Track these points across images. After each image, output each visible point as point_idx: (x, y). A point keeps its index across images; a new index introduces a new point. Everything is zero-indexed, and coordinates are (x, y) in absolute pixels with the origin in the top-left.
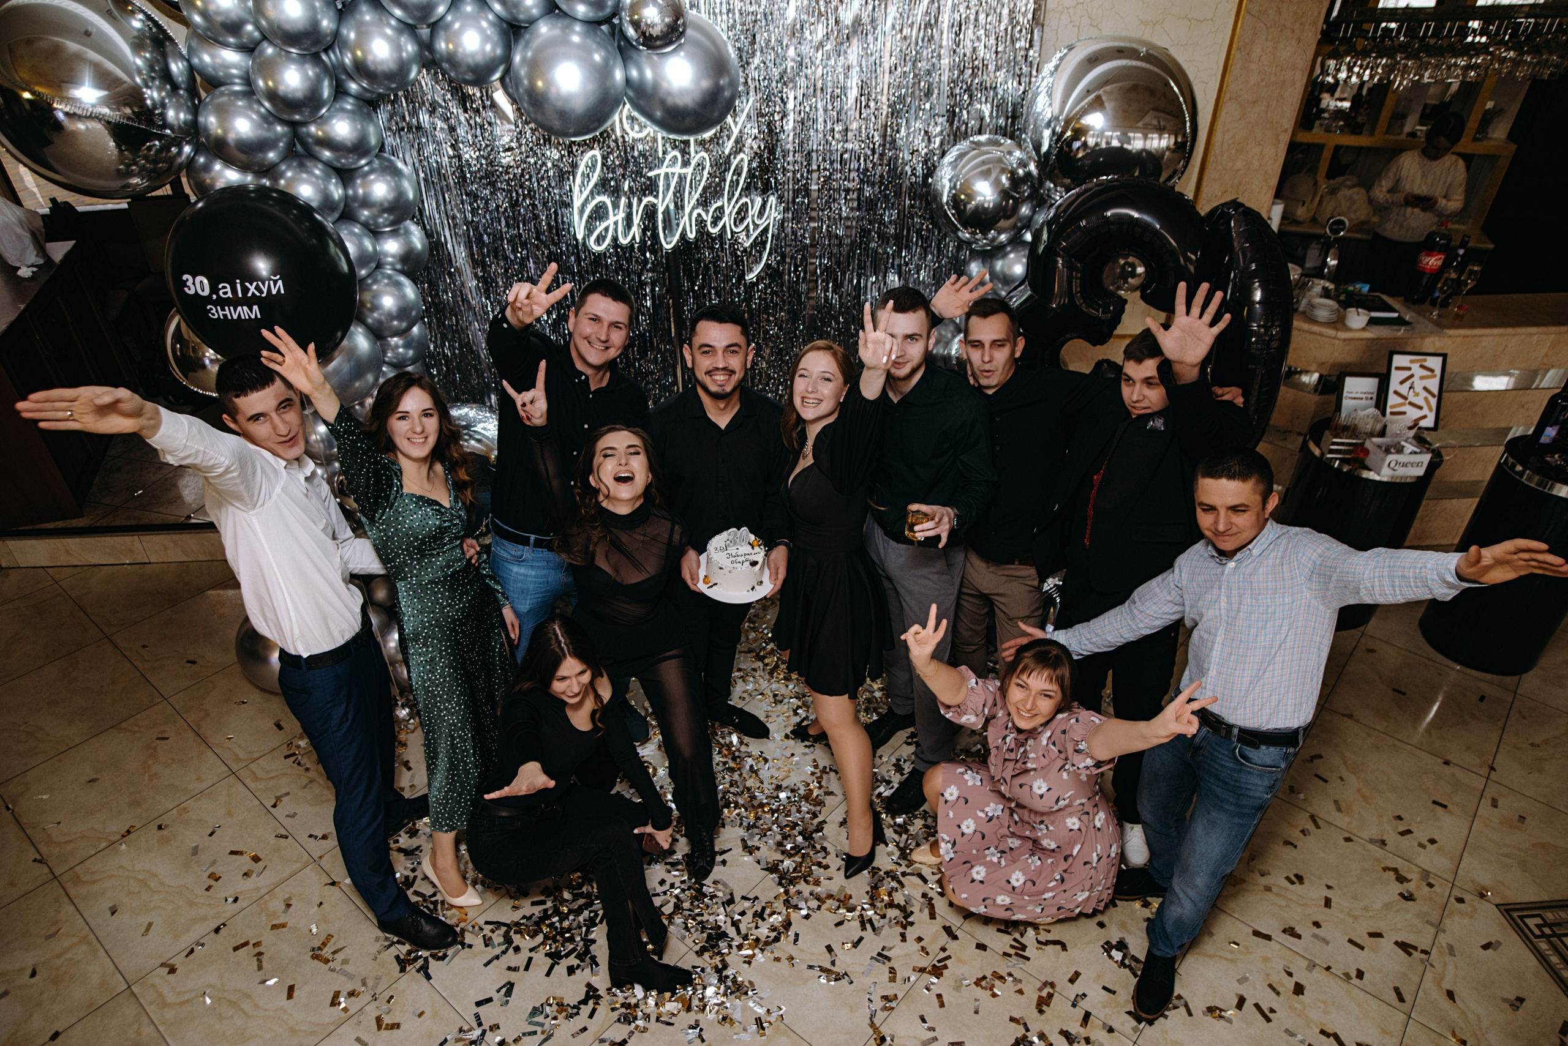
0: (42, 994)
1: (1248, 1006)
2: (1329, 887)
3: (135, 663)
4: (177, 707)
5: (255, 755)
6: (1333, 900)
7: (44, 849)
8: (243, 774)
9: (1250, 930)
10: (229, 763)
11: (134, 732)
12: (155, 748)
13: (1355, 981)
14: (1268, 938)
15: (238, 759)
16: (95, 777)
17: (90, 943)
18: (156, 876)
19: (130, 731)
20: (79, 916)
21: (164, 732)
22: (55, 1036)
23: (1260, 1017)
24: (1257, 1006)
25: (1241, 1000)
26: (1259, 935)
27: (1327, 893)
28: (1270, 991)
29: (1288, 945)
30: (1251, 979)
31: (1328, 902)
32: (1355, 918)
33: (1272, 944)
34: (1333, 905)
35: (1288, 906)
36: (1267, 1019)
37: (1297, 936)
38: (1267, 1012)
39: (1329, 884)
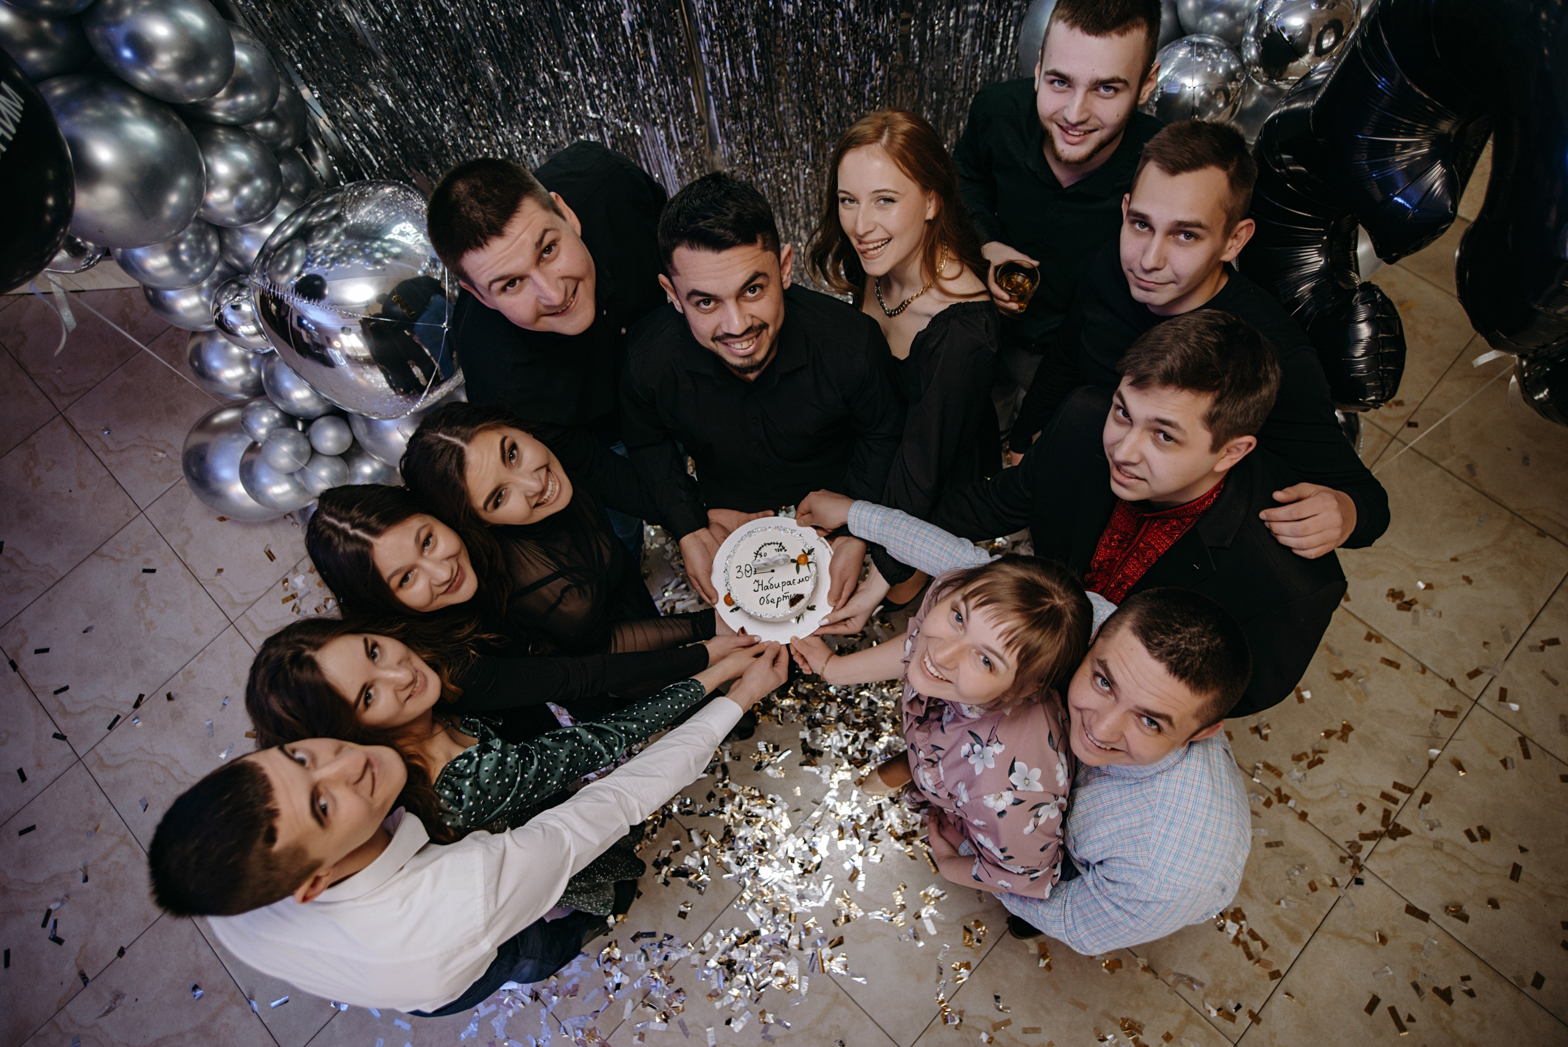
0: (98, 902)
1: (1382, 1009)
2: (1523, 850)
3: (99, 454)
4: (157, 524)
5: (252, 597)
6: (1524, 869)
7: (61, 723)
8: (242, 623)
9: (1404, 904)
10: (225, 607)
11: (118, 561)
12: (144, 585)
13: (1529, 990)
14: (1424, 917)
15: (234, 604)
16: (90, 624)
17: (130, 845)
18: (178, 762)
19: (113, 558)
20: (112, 810)
21: (148, 561)
22: (121, 952)
23: (1392, 1025)
24: (1392, 1010)
25: (1374, 1002)
26: (1411, 910)
27: (1519, 858)
28: (1413, 991)
29: (1448, 930)
30: (1391, 973)
31: (1516, 872)
32: (1550, 898)
33: (1429, 927)
34: (1522, 876)
35: (1459, 873)
36: (1402, 1028)
37: (1465, 919)
38: (1403, 1018)
39: (1525, 846)
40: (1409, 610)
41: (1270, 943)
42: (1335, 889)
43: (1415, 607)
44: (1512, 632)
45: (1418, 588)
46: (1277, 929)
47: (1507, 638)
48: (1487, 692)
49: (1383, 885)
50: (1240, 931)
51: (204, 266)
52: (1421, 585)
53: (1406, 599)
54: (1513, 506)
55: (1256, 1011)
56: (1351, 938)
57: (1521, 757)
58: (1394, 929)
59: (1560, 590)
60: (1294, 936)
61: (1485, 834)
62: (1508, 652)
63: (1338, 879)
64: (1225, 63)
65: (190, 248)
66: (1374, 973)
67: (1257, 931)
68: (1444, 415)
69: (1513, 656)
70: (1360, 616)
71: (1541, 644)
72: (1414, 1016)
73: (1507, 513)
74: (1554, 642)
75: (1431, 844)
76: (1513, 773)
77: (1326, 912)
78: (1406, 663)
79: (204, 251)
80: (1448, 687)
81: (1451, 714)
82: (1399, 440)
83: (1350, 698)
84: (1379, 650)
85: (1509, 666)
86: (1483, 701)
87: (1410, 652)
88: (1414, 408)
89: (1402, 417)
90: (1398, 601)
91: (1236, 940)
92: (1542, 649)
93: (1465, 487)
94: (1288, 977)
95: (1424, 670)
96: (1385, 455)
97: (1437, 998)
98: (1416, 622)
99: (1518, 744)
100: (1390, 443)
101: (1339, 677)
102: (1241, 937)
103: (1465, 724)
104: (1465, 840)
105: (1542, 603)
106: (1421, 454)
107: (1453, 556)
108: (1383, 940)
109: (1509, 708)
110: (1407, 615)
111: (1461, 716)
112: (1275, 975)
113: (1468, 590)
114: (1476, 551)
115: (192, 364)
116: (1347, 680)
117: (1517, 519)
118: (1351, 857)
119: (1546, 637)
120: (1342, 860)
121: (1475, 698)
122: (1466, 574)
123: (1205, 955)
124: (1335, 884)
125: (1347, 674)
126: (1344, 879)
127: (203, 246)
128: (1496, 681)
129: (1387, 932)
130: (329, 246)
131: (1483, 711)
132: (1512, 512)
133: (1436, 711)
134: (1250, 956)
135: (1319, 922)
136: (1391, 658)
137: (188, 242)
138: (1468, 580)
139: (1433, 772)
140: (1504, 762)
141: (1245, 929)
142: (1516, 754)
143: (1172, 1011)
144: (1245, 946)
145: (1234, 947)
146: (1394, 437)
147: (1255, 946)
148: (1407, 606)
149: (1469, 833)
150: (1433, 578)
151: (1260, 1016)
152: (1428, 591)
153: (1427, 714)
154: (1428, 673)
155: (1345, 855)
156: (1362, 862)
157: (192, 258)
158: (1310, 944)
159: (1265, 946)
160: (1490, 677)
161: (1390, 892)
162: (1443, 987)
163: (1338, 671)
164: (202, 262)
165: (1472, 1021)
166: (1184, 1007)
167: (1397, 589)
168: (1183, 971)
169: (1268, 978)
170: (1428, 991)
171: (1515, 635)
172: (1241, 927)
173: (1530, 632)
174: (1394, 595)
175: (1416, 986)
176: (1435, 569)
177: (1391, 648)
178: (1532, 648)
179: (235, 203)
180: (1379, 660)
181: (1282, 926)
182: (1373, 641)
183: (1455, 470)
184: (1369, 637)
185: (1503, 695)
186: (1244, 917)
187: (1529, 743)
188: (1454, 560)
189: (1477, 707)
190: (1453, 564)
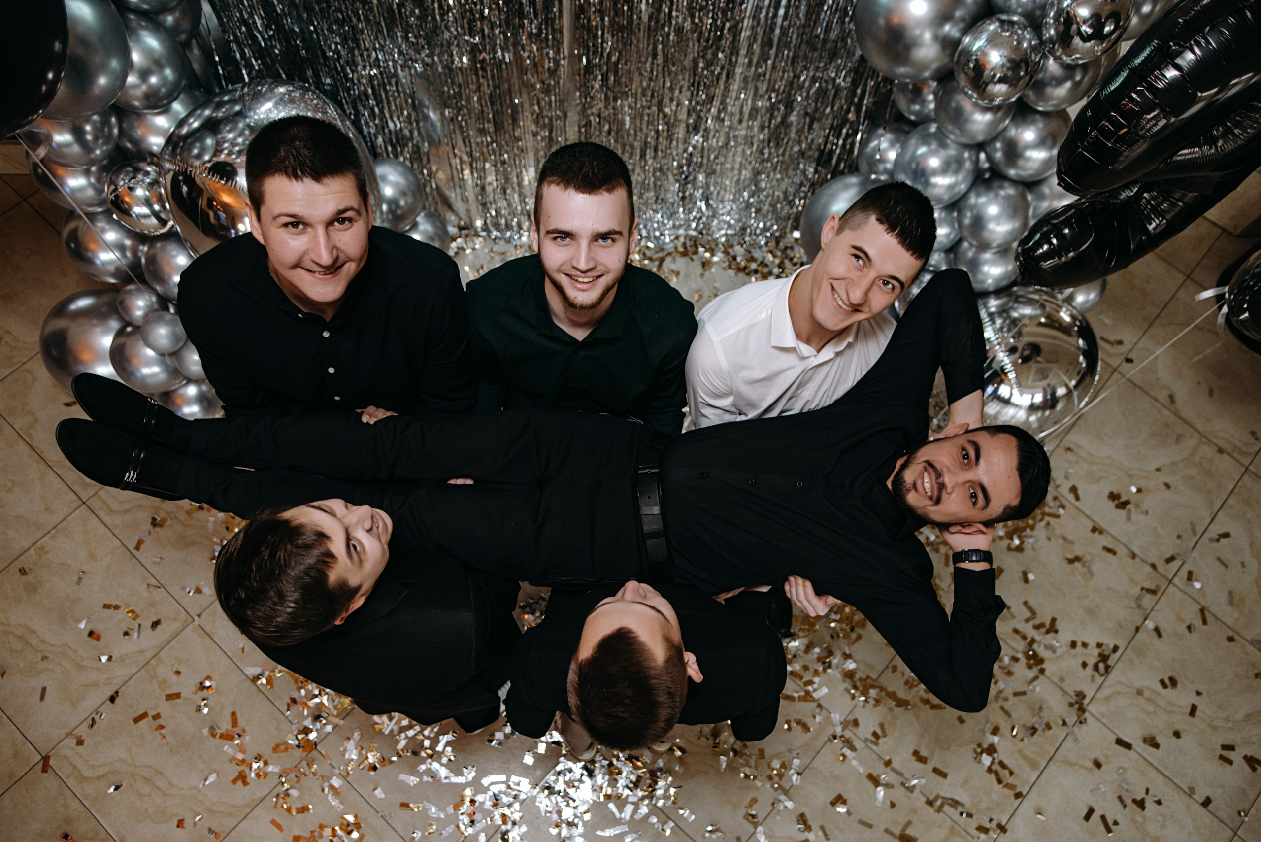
1: (1095, 817)
2: (1199, 693)
6: (1199, 708)
9: (1114, 738)
14: (1128, 746)
18: (34, 631)
23: (1102, 828)
24: (1103, 817)
25: (1091, 811)
26: (1120, 742)
27: (1195, 700)
28: (1118, 802)
29: (1146, 756)
30: (1103, 790)
31: (1193, 710)
32: (1214, 728)
33: (1131, 753)
34: (1198, 713)
35: (1155, 713)
36: (1109, 831)
37: (1156, 746)
38: (1110, 823)
39: (1200, 690)
40: (1124, 508)
41: (1015, 770)
42: (1064, 727)
43: (1128, 507)
44: (1198, 528)
45: (1131, 492)
46: (1021, 760)
47: (1194, 533)
48: (1179, 573)
49: (1099, 724)
50: (992, 763)
51: (105, 148)
52: (1134, 489)
53: (1123, 499)
54: (1200, 428)
55: (1003, 824)
56: (1076, 764)
57: (1201, 622)
58: (1106, 756)
59: (1232, 496)
60: (1033, 765)
61: (1173, 682)
62: (1194, 543)
63: (1067, 720)
64: (1028, 40)
65: (95, 128)
66: (1091, 791)
67: (1007, 762)
68: (1153, 354)
69: (1198, 546)
70: (1087, 512)
71: (1217, 537)
72: (1118, 820)
73: (1197, 435)
74: (1226, 535)
75: (1135, 692)
76: (1195, 636)
77: (1057, 745)
78: (1122, 551)
79: (107, 133)
80: (1150, 569)
81: (1153, 592)
82: (1120, 373)
83: (1079, 578)
84: (1102, 541)
85: (1195, 554)
86: (1176, 581)
87: (1125, 542)
88: (1130, 347)
89: (1122, 354)
90: (1116, 502)
91: (990, 770)
92: (1218, 540)
93: (1166, 413)
94: (1028, 796)
95: (1134, 556)
96: (1108, 384)
97: (1135, 806)
98: (1129, 518)
99: (1199, 614)
100: (1112, 373)
101: (1071, 561)
102: (994, 767)
103: (1163, 598)
104: (1159, 687)
105: (1219, 505)
106: (1135, 385)
107: (1157, 466)
108: (1098, 764)
109: (1193, 586)
110: (1122, 513)
111: (1159, 594)
112: (1018, 795)
113: (1167, 494)
114: (1174, 464)
115: (68, 244)
116: (1077, 564)
117: (1204, 440)
118: (1077, 702)
119: (1221, 532)
120: (1071, 705)
121: (1170, 578)
122: (1167, 481)
123: (966, 782)
124: (1064, 723)
125: (1077, 559)
126: (1071, 720)
127: (106, 129)
128: (1185, 565)
129: (1102, 760)
130: (235, 138)
131: (1175, 589)
132: (1200, 433)
133: (1142, 589)
134: (1000, 781)
135: (1052, 753)
136: (1110, 546)
137: (94, 124)
138: (1167, 486)
139: (1139, 635)
140: (1189, 628)
141: (996, 761)
142: (1197, 622)
143: (940, 826)
144: (996, 773)
145: (987, 775)
146: (1115, 370)
147: (1004, 773)
148: (1123, 505)
149: (1162, 682)
150: (1143, 484)
151: (1007, 827)
152: (1139, 495)
153: (1136, 591)
154: (1137, 559)
155: (1072, 701)
156: (1085, 706)
157: (96, 139)
158: (1045, 771)
159: (1011, 773)
160: (1180, 563)
161: (1105, 729)
162: (1139, 798)
163: (1070, 556)
164: (104, 144)
165: (1158, 821)
166: (949, 823)
167: (1115, 492)
168: (948, 795)
169: (1013, 798)
170: (1128, 802)
171: (1199, 530)
172: (994, 759)
173: (1211, 527)
174: (1113, 496)
175: (1120, 798)
176: (1144, 477)
177: (1110, 539)
178: (1211, 540)
179: (144, 88)
180: (1100, 548)
181: (1025, 757)
182: (1097, 533)
183: (1161, 399)
184: (1094, 530)
185: (1190, 576)
186: (995, 751)
187: (1206, 612)
188: (1158, 470)
189: (1171, 585)
190: (1157, 473)
